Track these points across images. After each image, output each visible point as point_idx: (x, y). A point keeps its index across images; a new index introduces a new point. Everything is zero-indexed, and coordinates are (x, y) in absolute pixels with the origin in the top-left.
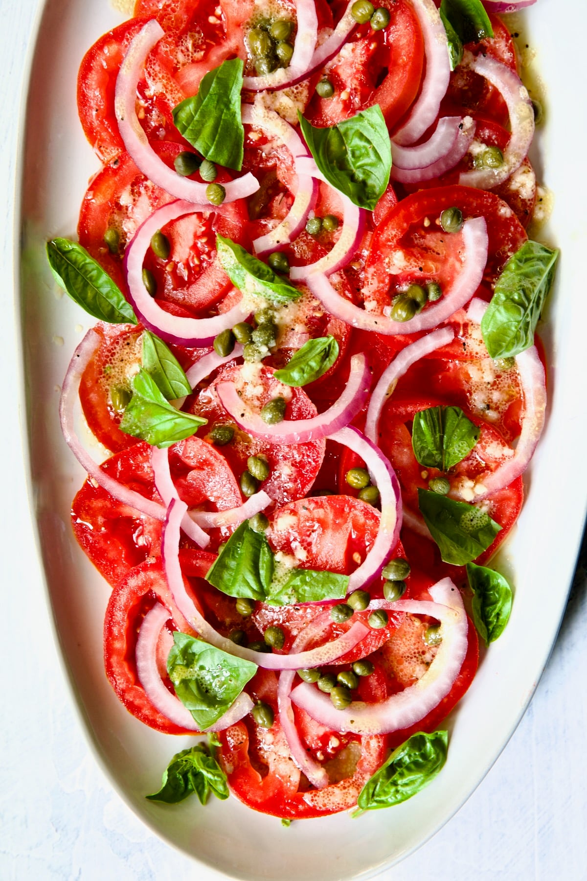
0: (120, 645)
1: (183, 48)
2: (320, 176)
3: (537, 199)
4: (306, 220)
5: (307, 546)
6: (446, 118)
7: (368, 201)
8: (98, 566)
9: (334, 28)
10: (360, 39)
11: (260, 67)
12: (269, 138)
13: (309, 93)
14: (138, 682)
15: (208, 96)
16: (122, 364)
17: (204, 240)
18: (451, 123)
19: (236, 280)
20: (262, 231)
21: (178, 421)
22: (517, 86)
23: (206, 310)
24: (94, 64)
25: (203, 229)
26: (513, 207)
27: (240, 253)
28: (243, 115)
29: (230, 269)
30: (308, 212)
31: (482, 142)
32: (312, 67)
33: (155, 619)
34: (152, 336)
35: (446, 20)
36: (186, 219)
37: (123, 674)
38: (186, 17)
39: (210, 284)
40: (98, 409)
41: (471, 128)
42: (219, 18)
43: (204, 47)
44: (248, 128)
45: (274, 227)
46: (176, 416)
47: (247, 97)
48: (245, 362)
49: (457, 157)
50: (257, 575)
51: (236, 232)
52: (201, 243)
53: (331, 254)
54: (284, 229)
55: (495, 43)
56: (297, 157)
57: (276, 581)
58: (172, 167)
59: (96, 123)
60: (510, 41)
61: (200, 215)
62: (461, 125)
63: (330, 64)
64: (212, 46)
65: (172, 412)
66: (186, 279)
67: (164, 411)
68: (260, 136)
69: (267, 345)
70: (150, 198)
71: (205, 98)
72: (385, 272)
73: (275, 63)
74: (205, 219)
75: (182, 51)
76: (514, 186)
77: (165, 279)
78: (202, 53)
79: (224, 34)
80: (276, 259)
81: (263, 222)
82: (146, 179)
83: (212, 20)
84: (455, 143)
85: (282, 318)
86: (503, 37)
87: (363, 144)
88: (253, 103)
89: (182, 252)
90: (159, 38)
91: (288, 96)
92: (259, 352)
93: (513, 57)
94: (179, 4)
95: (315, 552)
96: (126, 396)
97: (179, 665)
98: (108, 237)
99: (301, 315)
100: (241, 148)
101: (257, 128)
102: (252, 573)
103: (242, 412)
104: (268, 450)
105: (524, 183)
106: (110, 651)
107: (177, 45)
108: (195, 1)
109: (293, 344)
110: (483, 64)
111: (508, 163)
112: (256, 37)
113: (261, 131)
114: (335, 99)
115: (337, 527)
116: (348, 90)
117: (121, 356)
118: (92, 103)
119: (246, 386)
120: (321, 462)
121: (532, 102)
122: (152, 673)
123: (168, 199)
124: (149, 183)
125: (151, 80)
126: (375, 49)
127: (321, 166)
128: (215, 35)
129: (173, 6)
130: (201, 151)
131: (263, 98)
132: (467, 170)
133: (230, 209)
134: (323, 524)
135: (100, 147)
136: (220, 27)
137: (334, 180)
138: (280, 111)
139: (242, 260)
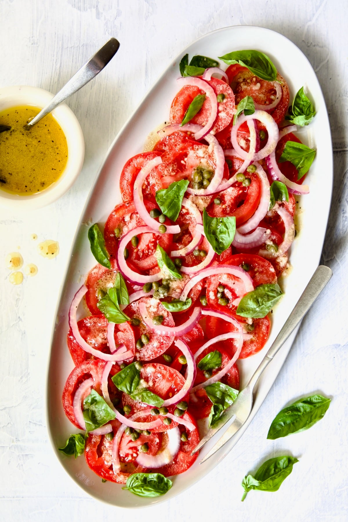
0: (71, 389)
1: (168, 169)
2: (204, 235)
3: (285, 268)
4: (194, 249)
5: (154, 382)
6: (261, 228)
7: (219, 251)
8: (72, 355)
9: (228, 180)
10: (237, 187)
11: (195, 186)
12: (190, 213)
13: (211, 201)
14: (72, 405)
15: (172, 191)
16: (106, 281)
17: (152, 244)
18: (262, 230)
19: (160, 265)
20: (176, 249)
21: (120, 314)
22: (292, 223)
23: (145, 272)
24: (132, 163)
25: (153, 240)
26: (275, 268)
27: (165, 255)
28: (183, 202)
29: (159, 260)
30: (196, 246)
31: (271, 240)
32: (215, 192)
33: (87, 384)
34: (120, 276)
35: (272, 191)
36: (148, 234)
37: (68, 400)
38: (172, 158)
39: (149, 262)
40: (91, 295)
41: (269, 234)
42: (185, 162)
43: (176, 171)
44: (183, 207)
45: (181, 249)
46: (119, 312)
47: (187, 195)
48: (153, 298)
49: (260, 243)
50: (131, 385)
51: (166, 245)
52: (151, 245)
53: (199, 265)
54: (185, 250)
55: (288, 204)
56: (198, 224)
57: (137, 390)
58: (149, 212)
59: (125, 186)
60: (294, 205)
61: (154, 234)
62: (265, 232)
63: (222, 192)
64: (179, 172)
65: (118, 310)
66: (141, 257)
67: (116, 308)
68: (187, 211)
69: (163, 294)
70: (137, 221)
71: (170, 191)
72: (218, 281)
73: (201, 185)
74: (156, 236)
75: (167, 170)
76: (278, 260)
77: (133, 254)
78: (175, 173)
79: (185, 169)
80: (177, 262)
81: (177, 245)
82: (137, 213)
83: (182, 162)
84: (261, 238)
85: (172, 285)
86: (292, 203)
87: (225, 229)
88: (188, 198)
89: (142, 246)
90: (160, 163)
91: (202, 200)
92: (160, 296)
93: (293, 211)
94: (171, 153)
95: (156, 386)
96: (104, 293)
97: (88, 403)
98: (116, 231)
99: (181, 286)
100: (177, 214)
101: (186, 208)
102: (129, 383)
103: (146, 316)
104: (151, 333)
105: (282, 261)
106: (66, 390)
107: (166, 167)
108: (178, 153)
109: (174, 296)
110: (281, 211)
111: (279, 252)
112: (197, 174)
113: (187, 210)
114: (220, 206)
115: (168, 381)
116: (226, 205)
117: (106, 278)
118: (126, 178)
119: (150, 307)
120: (170, 345)
121: (295, 230)
122: (78, 403)
123: (144, 224)
124: (138, 215)
125: (152, 178)
126: (242, 193)
127: (206, 231)
128: (181, 168)
129: (169, 153)
130: (162, 211)
131: (192, 197)
132: (262, 249)
133: (166, 236)
134: (164, 376)
135: (124, 195)
136: (185, 166)
137: (209, 238)
138: (197, 205)
139: (164, 258)
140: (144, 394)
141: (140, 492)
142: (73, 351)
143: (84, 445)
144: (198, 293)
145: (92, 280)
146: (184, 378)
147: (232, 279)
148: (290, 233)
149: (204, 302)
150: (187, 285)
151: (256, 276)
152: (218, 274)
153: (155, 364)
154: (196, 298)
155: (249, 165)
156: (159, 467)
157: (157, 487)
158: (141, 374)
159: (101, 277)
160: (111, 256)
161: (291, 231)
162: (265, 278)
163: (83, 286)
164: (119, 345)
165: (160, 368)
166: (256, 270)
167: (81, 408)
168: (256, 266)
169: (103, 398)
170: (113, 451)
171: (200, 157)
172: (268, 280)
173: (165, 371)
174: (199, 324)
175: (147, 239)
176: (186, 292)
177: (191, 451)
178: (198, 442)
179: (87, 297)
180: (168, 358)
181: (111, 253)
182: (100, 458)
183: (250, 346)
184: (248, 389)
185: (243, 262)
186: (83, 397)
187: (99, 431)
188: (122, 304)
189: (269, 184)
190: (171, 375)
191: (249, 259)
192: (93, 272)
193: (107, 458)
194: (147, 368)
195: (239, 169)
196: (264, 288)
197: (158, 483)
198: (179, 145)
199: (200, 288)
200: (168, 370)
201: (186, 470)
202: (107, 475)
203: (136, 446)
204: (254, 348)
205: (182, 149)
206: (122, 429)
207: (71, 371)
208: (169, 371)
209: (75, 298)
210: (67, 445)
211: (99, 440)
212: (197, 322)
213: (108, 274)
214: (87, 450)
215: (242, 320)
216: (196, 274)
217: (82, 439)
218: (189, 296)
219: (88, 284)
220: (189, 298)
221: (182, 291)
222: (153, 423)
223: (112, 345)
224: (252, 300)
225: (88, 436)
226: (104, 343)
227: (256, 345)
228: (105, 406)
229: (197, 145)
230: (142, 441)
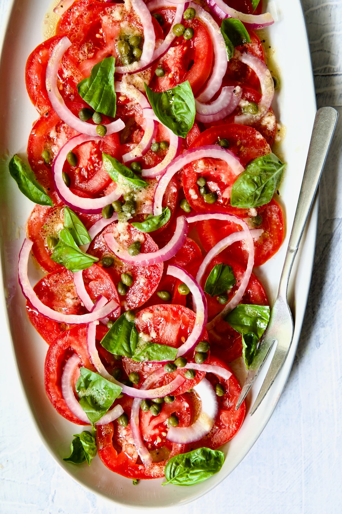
0: (54, 377)
1: (82, 52)
2: (157, 119)
3: (276, 130)
4: (151, 144)
5: (157, 331)
6: (226, 87)
7: (183, 133)
8: (41, 334)
9: (164, 39)
10: (178, 45)
11: (124, 61)
12: (130, 100)
13: (151, 75)
14: (62, 397)
15: (96, 77)
16: (53, 224)
17: (96, 156)
18: (229, 90)
19: (113, 177)
20: (127, 150)
21: (83, 258)
22: (265, 69)
23: (98, 194)
24: (34, 61)
25: (95, 149)
26: (263, 135)
27: (115, 162)
28: (115, 87)
29: (110, 171)
30: (152, 139)
31: (246, 100)
32: (152, 61)
33: (73, 363)
34: (69, 211)
35: (224, 34)
36: (86, 144)
37: (55, 393)
38: (83, 34)
39: (99, 179)
40: (40, 249)
41: (240, 92)
42: (102, 35)
43: (94, 51)
44: (119, 94)
45: (134, 148)
46: (82, 255)
47: (118, 77)
48: (119, 222)
49: (233, 108)
50: (128, 344)
51: (113, 151)
52: (94, 157)
53: (163, 161)
54: (139, 149)
55: (252, 46)
56: (144, 108)
57: (139, 348)
58: (78, 116)
59: (36, 93)
60: (260, 45)
61: (93, 142)
62: (235, 91)
63: (162, 58)
64: (98, 50)
65: (80, 253)
66: (86, 177)
67: (76, 252)
68: (125, 98)
69: (130, 212)
70: (66, 133)
71: (94, 78)
72: (194, 172)
73: (133, 59)
74: (96, 144)
76: (264, 123)
77: (75, 177)
78: (93, 54)
79: (105, 43)
80: (134, 166)
81: (128, 145)
82: (63, 122)
83: (98, 36)
84: (231, 101)
85: (138, 198)
86: (256, 43)
87: (180, 101)
88: (121, 81)
89: (84, 162)
90: (69, 46)
91: (140, 76)
92: (126, 217)
93: (262, 53)
94: (79, 28)
95: (161, 334)
96: (56, 241)
97: (82, 387)
98: (44, 155)
99: (149, 196)
100: (115, 105)
101: (123, 95)
102: (126, 342)
103: (118, 249)
104: (132, 269)
105: (269, 121)
106: (48, 380)
107: (79, 50)
108: (88, 26)
109: (145, 211)
110: (246, 58)
111: (260, 111)
112: (121, 45)
113: (125, 96)
114: (166, 78)
115: (174, 322)
116: (172, 73)
117: (51, 219)
118: (34, 82)
119: (120, 235)
120: (161, 275)
121: (273, 78)
122: (69, 392)
123: (76, 133)
124: (65, 125)
125: (65, 69)
126: (187, 50)
127: (157, 113)
128: (99, 44)
129: (76, 29)
130: (93, 107)
131: (126, 78)
132: (238, 115)
133: (110, 138)
134: (167, 319)
135: (39, 106)
136: (102, 40)
137: (164, 121)
138: (136, 85)
139: (116, 166)
140: (150, 350)
141: (186, 481)
142: (41, 328)
143: (94, 443)
144: (175, 198)
145: (35, 228)
146: (193, 312)
147: (211, 164)
148: (267, 82)
149: (185, 207)
150: (156, 193)
151: (241, 151)
152: (191, 163)
153: (151, 308)
154: (174, 205)
155: (185, 10)
156: (199, 439)
157: (206, 466)
158: (137, 326)
159: (44, 221)
160: (49, 189)
161: (267, 80)
162: (253, 150)
163: (25, 240)
164: (96, 300)
165: (158, 310)
166: (238, 143)
167: (74, 397)
168: (237, 138)
169: (98, 373)
170: (134, 439)
171: (119, 22)
172: (258, 152)
173: (166, 312)
174: (190, 237)
175: (86, 151)
176: (159, 202)
177: (235, 405)
178: (240, 390)
179: (36, 252)
180: (164, 294)
181: (47, 186)
182: (120, 454)
183: (265, 246)
184: (280, 300)
185: (219, 137)
186: (74, 383)
187: (107, 418)
188: (82, 244)
189: (218, 27)
190: (176, 314)
191: (225, 131)
192: (32, 218)
193: (130, 450)
194: (141, 316)
195: (173, 21)
196: (257, 164)
197: (206, 462)
198: (85, 14)
199: (174, 190)
200: (169, 309)
201: (236, 431)
202: (136, 472)
203: (161, 422)
204: (271, 246)
205: (90, 19)
206: (136, 405)
207: (46, 353)
208: (171, 309)
209: (21, 258)
210: (72, 452)
211: (111, 430)
212: (185, 235)
213: (53, 214)
214: (101, 448)
215: (243, 215)
216: (163, 174)
217: (88, 436)
218: (164, 205)
219: (32, 235)
220: (166, 208)
221: (153, 201)
222: (173, 383)
223: (88, 302)
224: (246, 182)
225: (95, 430)
226: (76, 304)
227: (272, 241)
228: (104, 383)
229: (108, 7)
230: (167, 413)
